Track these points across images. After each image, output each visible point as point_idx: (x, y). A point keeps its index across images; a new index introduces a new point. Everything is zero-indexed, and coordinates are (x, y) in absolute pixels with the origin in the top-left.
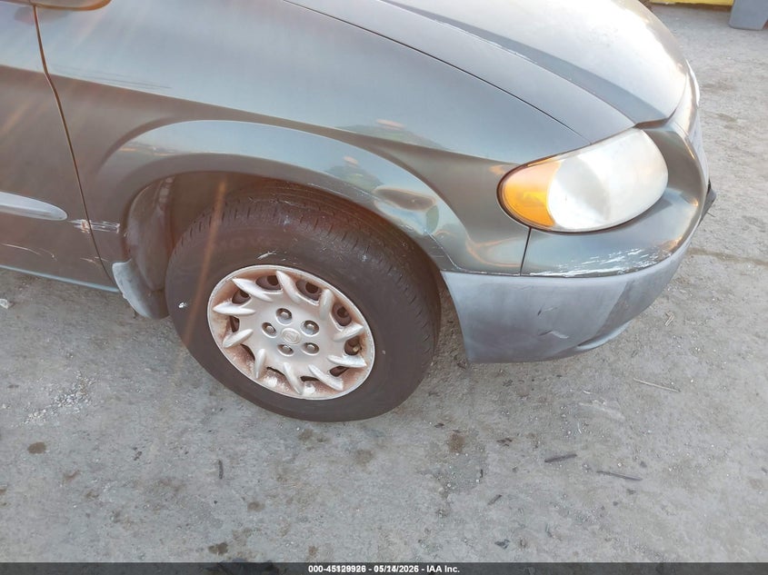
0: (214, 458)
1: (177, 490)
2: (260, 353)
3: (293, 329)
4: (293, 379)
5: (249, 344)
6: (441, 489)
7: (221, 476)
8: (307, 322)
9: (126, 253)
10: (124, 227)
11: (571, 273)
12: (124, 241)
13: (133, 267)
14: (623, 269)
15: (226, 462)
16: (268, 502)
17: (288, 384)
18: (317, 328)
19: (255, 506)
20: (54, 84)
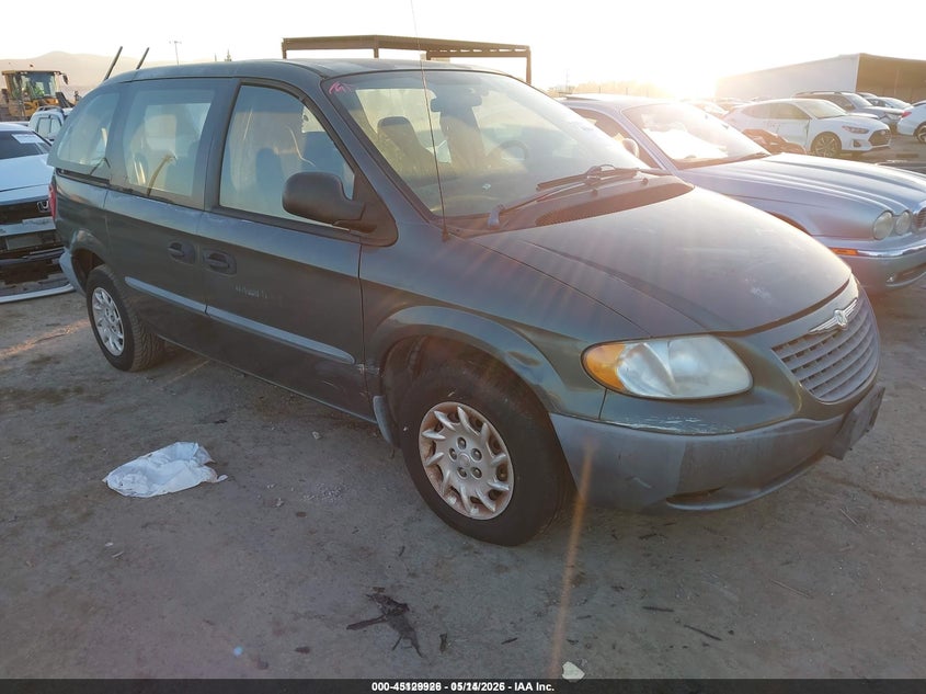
0: (402, 545)
1: (370, 554)
2: (447, 473)
3: (466, 455)
4: (464, 497)
5: (441, 464)
6: (547, 601)
7: (400, 555)
8: (476, 450)
9: (382, 391)
10: (381, 371)
11: (635, 425)
12: (381, 381)
13: (385, 402)
14: (679, 430)
15: (408, 548)
16: (423, 575)
17: (462, 504)
18: (480, 457)
19: (413, 575)
20: (362, 284)
